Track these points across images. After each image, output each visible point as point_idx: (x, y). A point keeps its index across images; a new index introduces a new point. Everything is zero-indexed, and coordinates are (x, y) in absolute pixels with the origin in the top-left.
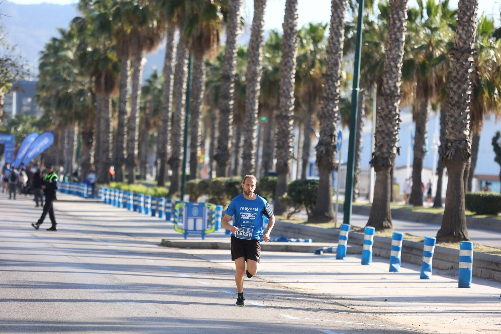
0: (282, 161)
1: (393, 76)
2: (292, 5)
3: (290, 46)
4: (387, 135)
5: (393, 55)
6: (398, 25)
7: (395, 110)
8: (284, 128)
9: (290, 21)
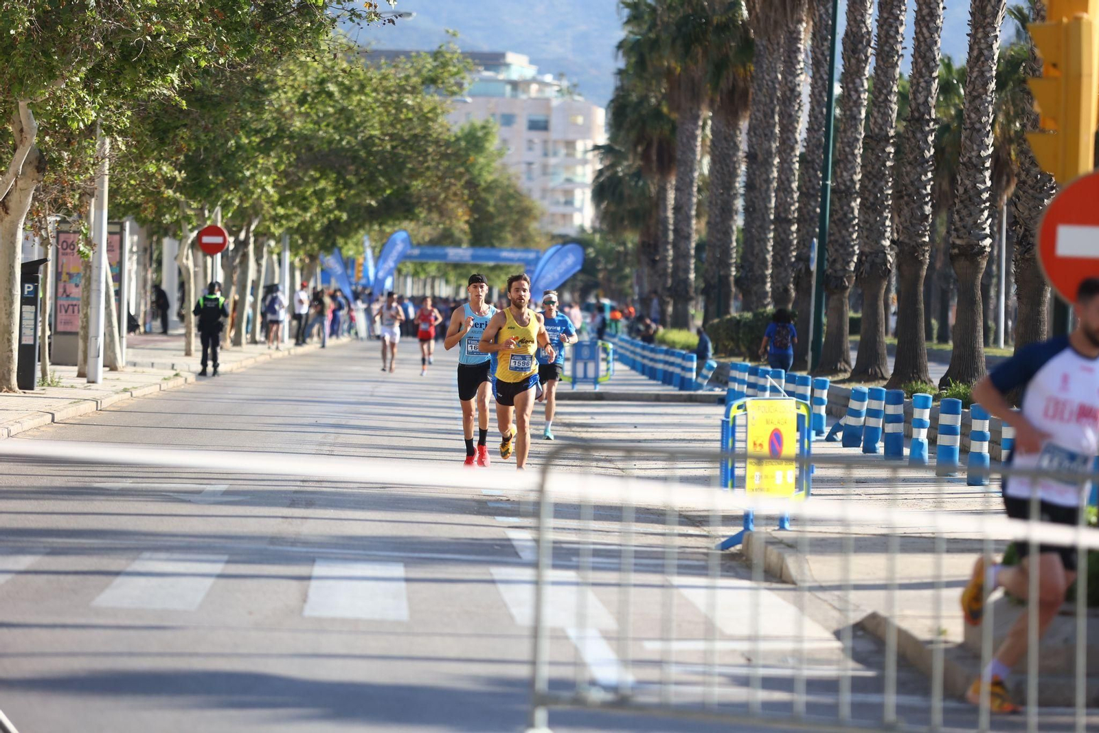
0: (780, 285)
1: (849, 166)
2: (792, 55)
3: (790, 116)
4: (841, 245)
5: (848, 138)
6: (855, 97)
7: (852, 212)
8: (783, 236)
9: (790, 78)
